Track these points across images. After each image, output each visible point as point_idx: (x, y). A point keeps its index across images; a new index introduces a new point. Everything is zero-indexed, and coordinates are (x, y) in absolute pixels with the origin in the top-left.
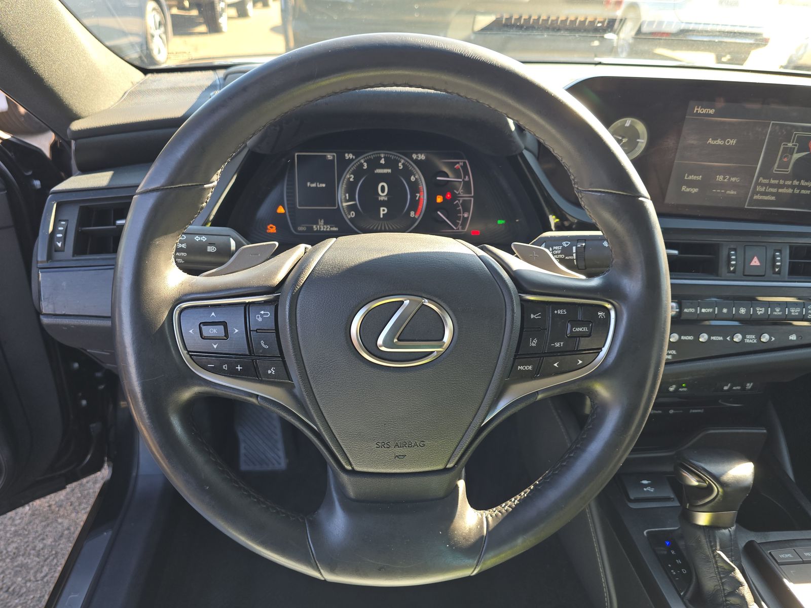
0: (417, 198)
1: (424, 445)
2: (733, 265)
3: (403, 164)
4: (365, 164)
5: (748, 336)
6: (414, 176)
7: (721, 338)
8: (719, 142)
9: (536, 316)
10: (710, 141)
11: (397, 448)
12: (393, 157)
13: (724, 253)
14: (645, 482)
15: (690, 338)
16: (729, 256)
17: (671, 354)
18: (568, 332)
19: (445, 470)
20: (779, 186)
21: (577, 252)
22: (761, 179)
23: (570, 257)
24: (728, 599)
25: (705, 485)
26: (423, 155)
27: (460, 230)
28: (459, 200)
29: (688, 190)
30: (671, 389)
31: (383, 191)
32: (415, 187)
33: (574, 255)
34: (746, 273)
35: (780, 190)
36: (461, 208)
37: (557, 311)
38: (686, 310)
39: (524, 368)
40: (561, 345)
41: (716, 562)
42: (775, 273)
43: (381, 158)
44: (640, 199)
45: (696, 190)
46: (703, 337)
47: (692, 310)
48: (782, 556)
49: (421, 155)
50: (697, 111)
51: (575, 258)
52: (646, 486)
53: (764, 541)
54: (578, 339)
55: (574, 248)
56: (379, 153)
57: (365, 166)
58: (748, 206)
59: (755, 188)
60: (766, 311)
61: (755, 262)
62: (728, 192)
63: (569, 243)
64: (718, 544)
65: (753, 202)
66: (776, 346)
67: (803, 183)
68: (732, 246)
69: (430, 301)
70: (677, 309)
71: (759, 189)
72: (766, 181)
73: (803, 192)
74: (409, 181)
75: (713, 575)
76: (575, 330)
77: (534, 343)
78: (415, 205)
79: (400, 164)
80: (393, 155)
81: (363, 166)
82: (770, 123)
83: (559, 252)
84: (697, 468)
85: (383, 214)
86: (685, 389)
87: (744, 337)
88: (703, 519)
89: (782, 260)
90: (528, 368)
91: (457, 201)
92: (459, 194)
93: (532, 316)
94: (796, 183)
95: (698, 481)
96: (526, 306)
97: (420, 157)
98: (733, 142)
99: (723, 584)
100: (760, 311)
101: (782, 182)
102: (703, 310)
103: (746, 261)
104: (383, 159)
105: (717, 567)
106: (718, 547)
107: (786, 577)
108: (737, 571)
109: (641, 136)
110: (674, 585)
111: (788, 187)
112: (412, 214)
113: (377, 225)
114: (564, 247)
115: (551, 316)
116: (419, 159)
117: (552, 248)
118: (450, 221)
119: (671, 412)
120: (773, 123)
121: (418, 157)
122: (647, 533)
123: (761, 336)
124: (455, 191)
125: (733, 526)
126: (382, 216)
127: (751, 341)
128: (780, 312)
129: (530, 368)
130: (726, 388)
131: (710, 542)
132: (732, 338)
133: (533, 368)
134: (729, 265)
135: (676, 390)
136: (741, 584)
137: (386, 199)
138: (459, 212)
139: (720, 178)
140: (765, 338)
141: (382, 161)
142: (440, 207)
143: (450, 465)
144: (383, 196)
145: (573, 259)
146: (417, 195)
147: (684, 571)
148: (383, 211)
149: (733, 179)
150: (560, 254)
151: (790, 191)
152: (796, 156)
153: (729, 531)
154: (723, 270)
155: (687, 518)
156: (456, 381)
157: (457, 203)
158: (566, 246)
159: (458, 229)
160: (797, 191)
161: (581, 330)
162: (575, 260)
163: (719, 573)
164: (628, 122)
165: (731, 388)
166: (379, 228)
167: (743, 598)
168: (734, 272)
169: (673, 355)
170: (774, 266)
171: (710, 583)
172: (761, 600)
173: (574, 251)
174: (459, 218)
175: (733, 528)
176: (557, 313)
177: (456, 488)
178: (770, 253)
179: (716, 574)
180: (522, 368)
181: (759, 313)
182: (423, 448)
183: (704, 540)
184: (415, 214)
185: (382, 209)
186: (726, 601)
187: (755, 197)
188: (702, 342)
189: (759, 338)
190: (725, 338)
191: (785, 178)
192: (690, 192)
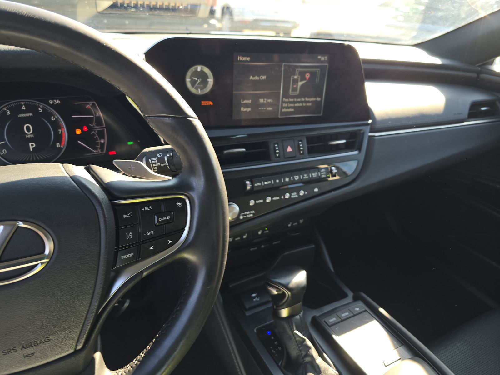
0: (60, 133)
1: (49, 340)
2: (278, 153)
3: (42, 109)
4: (9, 111)
5: (293, 194)
6: (54, 117)
7: (278, 198)
8: (256, 78)
9: (128, 216)
10: (251, 78)
11: (24, 350)
12: (32, 103)
13: (271, 146)
14: (254, 295)
15: (261, 201)
16: (275, 147)
17: (252, 213)
18: (156, 222)
19: (76, 352)
20: (294, 102)
21: (168, 160)
22: (284, 99)
23: (164, 164)
24: (305, 359)
25: (281, 292)
26: (58, 101)
27: (100, 152)
28: (95, 131)
29: (245, 110)
30: (260, 233)
31: (29, 130)
32: (56, 125)
33: (167, 162)
34: (286, 156)
35: (296, 105)
36: (97, 136)
37: (144, 209)
38: (256, 185)
39: (127, 256)
40: (152, 233)
41: (295, 338)
42: (301, 154)
43: (22, 106)
44: (189, 119)
45: (249, 109)
46: (268, 199)
47: (259, 184)
48: (331, 321)
49: (57, 100)
50: (240, 59)
51: (167, 164)
52: (254, 298)
53: (321, 314)
54: (164, 225)
55: (166, 158)
56: (19, 102)
57: (9, 113)
58: (281, 115)
59: (282, 105)
60: (300, 177)
61: (289, 149)
62: (268, 109)
63: (162, 154)
64: (294, 326)
65: (282, 113)
66: (309, 196)
67: (307, 99)
68: (275, 142)
69: (25, 222)
70: (250, 185)
71: (285, 105)
72: (287, 100)
73: (308, 104)
74: (50, 121)
75: (295, 347)
76: (160, 219)
77: (130, 236)
78: (59, 138)
79: (40, 109)
80: (32, 102)
81: (7, 113)
82: (282, 65)
83: (156, 161)
84: (275, 283)
85: (32, 148)
86: (267, 231)
87: (291, 195)
88: (285, 313)
89: (303, 146)
90: (130, 255)
91: (93, 132)
92: (94, 126)
93: (125, 216)
94: (303, 99)
95: (277, 291)
96: (117, 210)
97: (55, 102)
98: (264, 77)
99: (301, 351)
100: (296, 178)
101: (295, 100)
102: (266, 183)
103: (285, 149)
104: (24, 106)
105: (296, 341)
106: (295, 328)
107: (334, 333)
108: (307, 340)
109: (209, 77)
110: (274, 360)
111: (299, 102)
112: (58, 145)
113: (29, 157)
114: (158, 158)
115: (140, 213)
116: (55, 103)
117: (151, 159)
118: (89, 147)
119: (263, 247)
120: (284, 65)
121: (54, 102)
122: (257, 330)
123: (299, 192)
124: (90, 125)
125: (301, 312)
126: (31, 150)
127: (295, 196)
128: (307, 176)
129: (131, 255)
130: (289, 225)
131: (290, 326)
132: (284, 197)
133: (134, 255)
134: (276, 153)
135: (263, 233)
136: (310, 348)
137: (33, 136)
138: (96, 139)
139: (261, 100)
140: (302, 193)
141: (24, 108)
142: (80, 137)
143: (79, 347)
144: (29, 134)
145: (167, 165)
146: (59, 130)
147: (280, 348)
148: (32, 146)
149: (269, 101)
150: (157, 163)
151: (301, 104)
152: (300, 83)
153: (300, 316)
154: (273, 157)
155: (276, 314)
156: (65, 282)
157: (93, 133)
158: (160, 156)
159: (99, 152)
160: (304, 104)
161: (165, 219)
162: (168, 166)
163: (298, 345)
164: (199, 68)
165: (292, 225)
166: (31, 159)
167: (312, 356)
168: (279, 157)
169: (253, 214)
170: (300, 150)
171: (294, 352)
172: (323, 352)
173: (166, 159)
174: (97, 144)
175: (302, 313)
176: (145, 210)
177: (93, 360)
178: (296, 143)
179: (296, 346)
180: (125, 257)
181: (296, 179)
182: (49, 342)
183: (286, 326)
184: (60, 145)
185: (30, 144)
186: (304, 361)
187: (284, 110)
188: (268, 202)
189: (298, 194)
190: (280, 197)
191: (297, 97)
192: (246, 111)
